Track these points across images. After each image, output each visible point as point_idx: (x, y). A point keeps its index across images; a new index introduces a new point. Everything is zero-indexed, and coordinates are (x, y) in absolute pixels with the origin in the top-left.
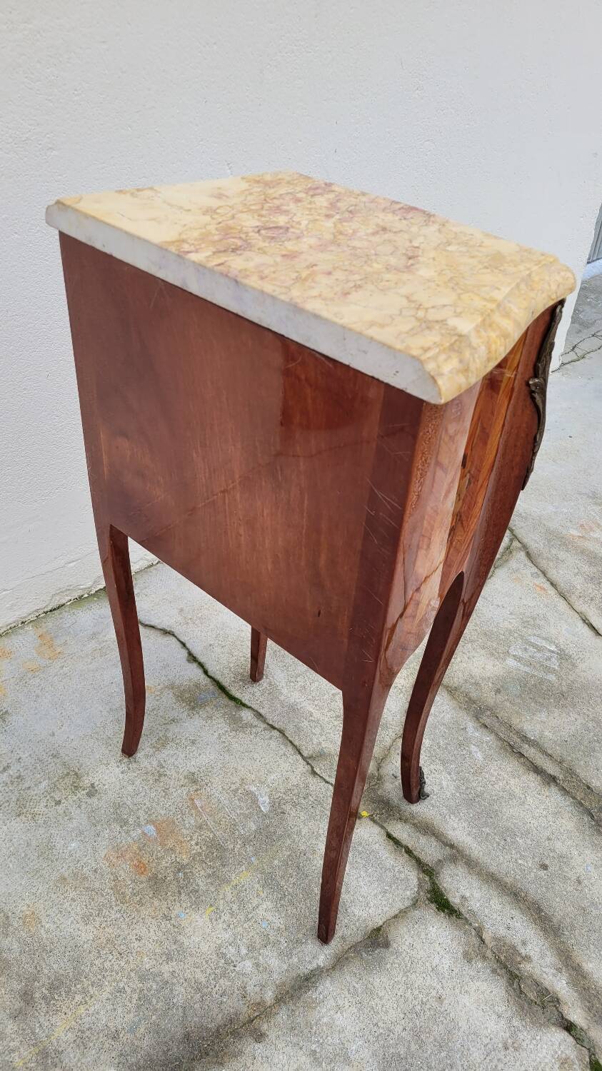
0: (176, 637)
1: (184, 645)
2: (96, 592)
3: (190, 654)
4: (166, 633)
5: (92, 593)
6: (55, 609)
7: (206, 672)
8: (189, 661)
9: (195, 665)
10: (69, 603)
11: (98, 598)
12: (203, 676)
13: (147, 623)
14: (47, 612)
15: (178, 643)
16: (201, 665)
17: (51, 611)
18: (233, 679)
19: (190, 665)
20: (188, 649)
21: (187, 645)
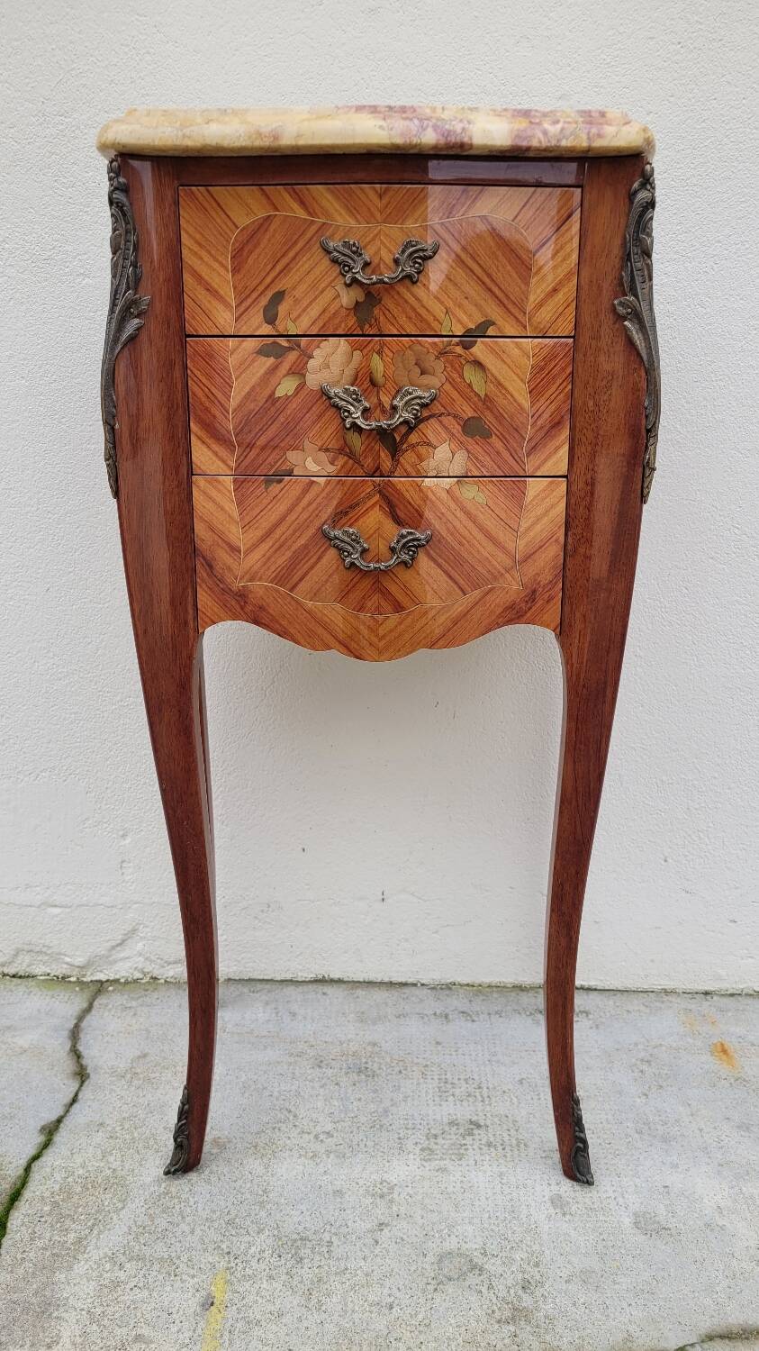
0: (81, 1086)
1: (74, 1100)
2: (91, 981)
3: (59, 1121)
4: (82, 1075)
5: (85, 980)
6: (20, 977)
7: (36, 1158)
8: (43, 1129)
9: (41, 1139)
10: (41, 978)
11: (81, 989)
12: (23, 1162)
13: (81, 1048)
14: (8, 975)
15: (72, 1095)
16: (46, 1145)
17: (14, 976)
18: (47, 1194)
19: (36, 1134)
20: (67, 1111)
21: (75, 1105)
